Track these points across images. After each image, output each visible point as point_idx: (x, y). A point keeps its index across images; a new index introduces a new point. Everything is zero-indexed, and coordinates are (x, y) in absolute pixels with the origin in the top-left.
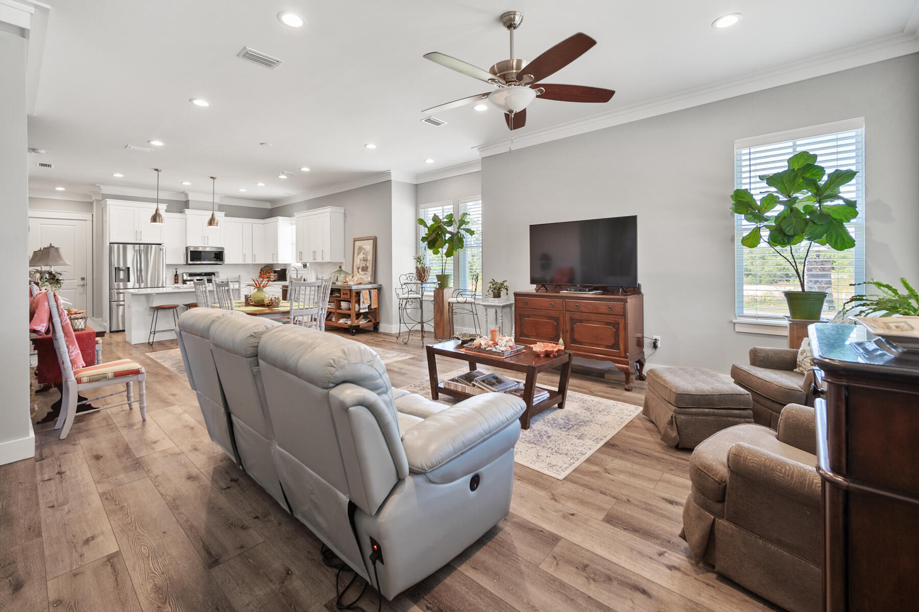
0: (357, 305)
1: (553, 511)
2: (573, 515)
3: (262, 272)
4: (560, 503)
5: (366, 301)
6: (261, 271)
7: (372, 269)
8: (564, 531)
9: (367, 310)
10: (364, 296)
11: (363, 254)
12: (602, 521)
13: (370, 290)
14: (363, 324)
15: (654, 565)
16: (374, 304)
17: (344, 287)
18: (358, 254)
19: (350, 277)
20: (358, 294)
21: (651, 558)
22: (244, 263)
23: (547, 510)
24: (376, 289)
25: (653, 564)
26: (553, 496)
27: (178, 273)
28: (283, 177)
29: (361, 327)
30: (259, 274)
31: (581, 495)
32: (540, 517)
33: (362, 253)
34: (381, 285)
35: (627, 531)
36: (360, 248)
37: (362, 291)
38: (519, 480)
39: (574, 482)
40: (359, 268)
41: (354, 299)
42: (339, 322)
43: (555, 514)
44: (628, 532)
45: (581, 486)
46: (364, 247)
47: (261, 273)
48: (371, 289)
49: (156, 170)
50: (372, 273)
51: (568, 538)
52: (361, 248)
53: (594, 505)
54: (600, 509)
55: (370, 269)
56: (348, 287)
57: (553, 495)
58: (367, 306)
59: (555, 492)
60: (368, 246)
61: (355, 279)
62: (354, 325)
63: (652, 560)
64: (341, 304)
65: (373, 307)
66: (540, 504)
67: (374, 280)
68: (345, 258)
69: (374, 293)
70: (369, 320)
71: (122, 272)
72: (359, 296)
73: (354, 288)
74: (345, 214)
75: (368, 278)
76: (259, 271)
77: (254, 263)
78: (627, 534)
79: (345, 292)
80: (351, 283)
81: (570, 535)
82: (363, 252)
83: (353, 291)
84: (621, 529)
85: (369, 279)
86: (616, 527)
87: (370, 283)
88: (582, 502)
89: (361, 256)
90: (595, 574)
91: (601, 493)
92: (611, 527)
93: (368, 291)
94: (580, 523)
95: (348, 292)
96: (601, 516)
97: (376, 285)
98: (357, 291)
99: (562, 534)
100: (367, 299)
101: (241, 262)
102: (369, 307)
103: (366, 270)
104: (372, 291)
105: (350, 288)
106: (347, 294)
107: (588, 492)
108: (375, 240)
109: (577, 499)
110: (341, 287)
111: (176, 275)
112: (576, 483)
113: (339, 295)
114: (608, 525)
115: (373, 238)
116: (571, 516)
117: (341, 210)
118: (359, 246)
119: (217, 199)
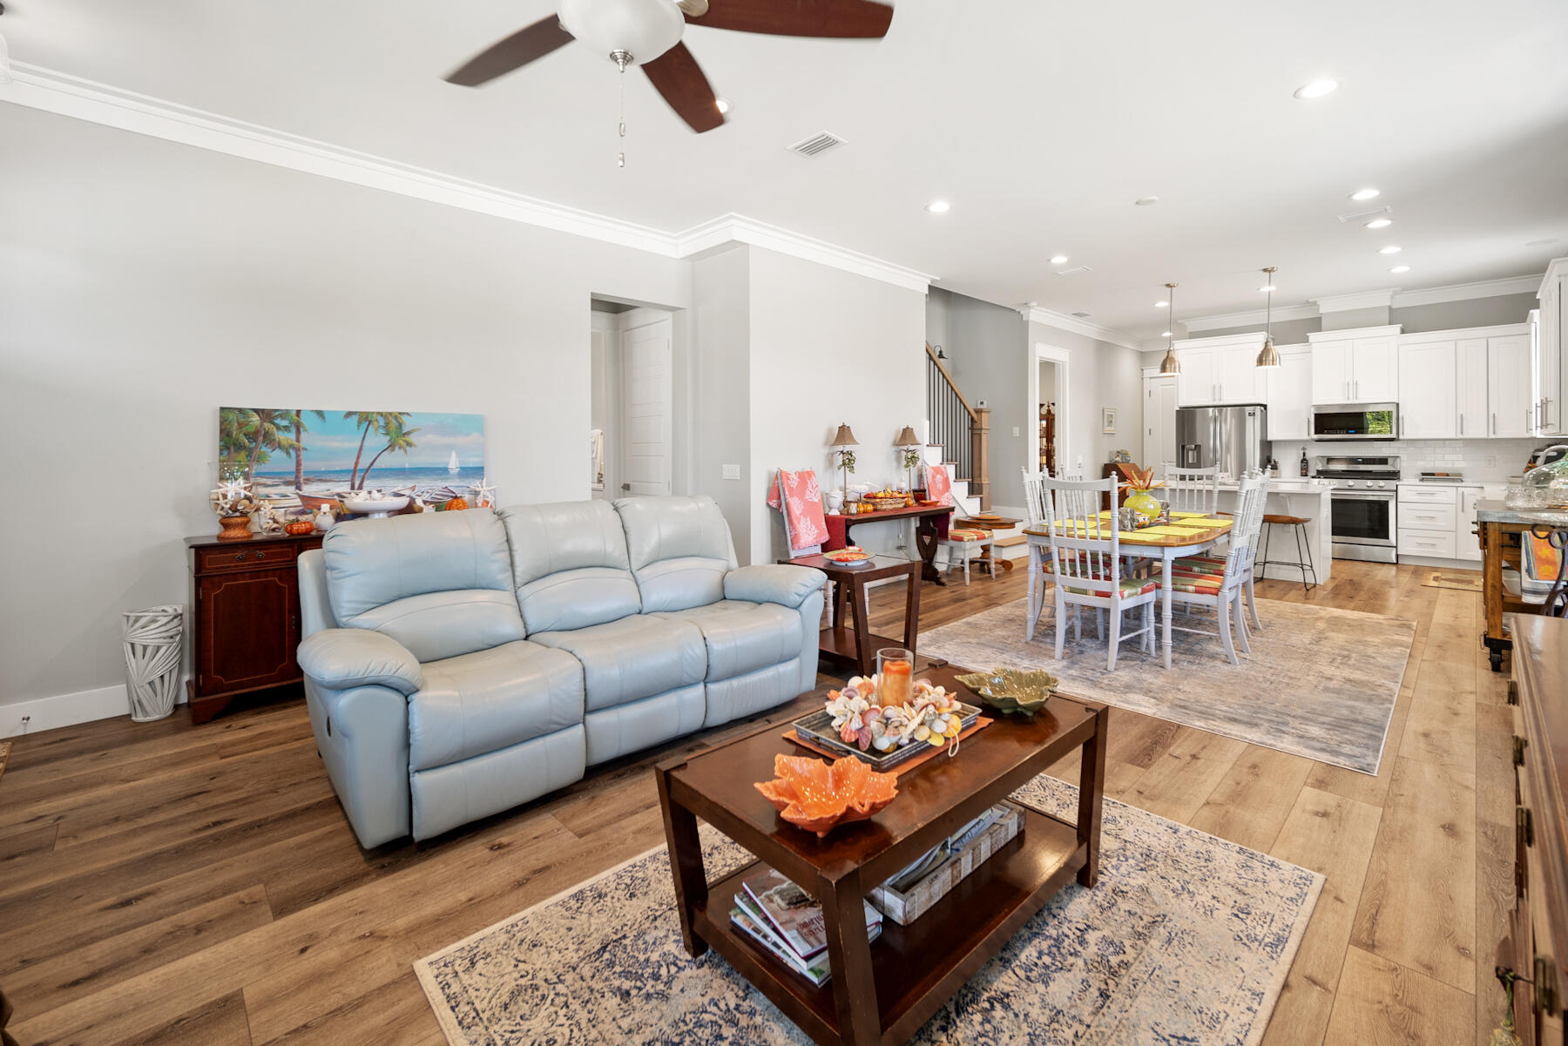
1: (342, 925)
2: (303, 951)
4: (352, 941)
8: (285, 926)
12: (242, 989)
15: (75, 1024)
21: (89, 1028)
23: (351, 918)
25: (80, 1022)
26: (378, 937)
27: (1307, 457)
31: (337, 983)
32: (346, 905)
35: (173, 1022)
38: (471, 899)
39: (386, 986)
43: (332, 927)
44: (169, 1022)
45: (364, 997)
49: (1168, 285)
51: (265, 928)
53: (287, 996)
54: (270, 1000)
57: (383, 938)
59: (386, 944)
63: (86, 1026)
66: (373, 913)
71: (1190, 452)
77: (1493, 436)
78: (170, 1018)
81: (268, 932)
84: (188, 1012)
86: (203, 1007)
88: (317, 977)
90: (174, 938)
91: (305, 1026)
92: (213, 999)
94: (276, 952)
96: (250, 995)
99: (281, 922)
101: (1452, 435)
107: (334, 1000)
109: (333, 972)
111: (1304, 461)
112: (380, 989)
114: (220, 996)
116: (301, 947)
119: (1383, 300)
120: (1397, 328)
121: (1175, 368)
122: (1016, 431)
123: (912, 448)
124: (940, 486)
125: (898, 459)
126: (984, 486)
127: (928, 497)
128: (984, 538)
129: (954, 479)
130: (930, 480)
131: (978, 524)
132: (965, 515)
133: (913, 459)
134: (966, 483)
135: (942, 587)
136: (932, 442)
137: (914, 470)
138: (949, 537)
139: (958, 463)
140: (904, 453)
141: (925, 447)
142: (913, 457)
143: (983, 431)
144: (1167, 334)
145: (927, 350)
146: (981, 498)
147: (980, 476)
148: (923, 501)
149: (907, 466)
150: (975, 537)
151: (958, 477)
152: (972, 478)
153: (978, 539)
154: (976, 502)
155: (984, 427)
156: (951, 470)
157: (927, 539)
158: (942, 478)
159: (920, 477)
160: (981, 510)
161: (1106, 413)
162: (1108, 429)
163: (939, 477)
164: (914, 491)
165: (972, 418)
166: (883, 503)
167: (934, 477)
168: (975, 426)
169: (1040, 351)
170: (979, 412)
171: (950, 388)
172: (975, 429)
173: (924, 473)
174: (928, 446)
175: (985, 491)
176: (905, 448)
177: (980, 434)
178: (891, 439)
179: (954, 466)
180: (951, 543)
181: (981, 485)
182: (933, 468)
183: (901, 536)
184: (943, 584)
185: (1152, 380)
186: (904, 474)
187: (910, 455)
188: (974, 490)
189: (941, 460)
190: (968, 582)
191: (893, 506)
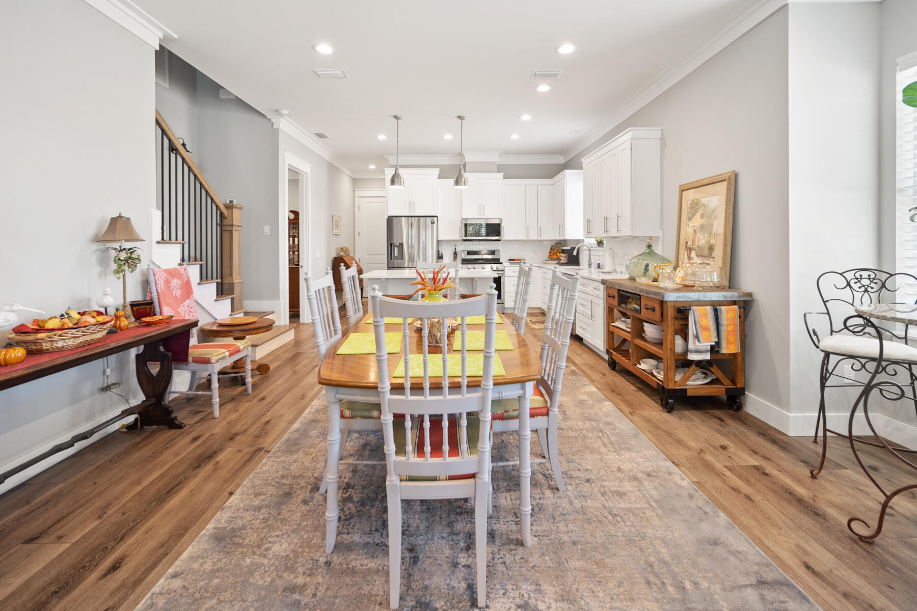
0: (679, 341)
3: (552, 251)
5: (706, 333)
6: (551, 249)
7: (725, 254)
9: (707, 357)
10: (701, 318)
11: (702, 216)
13: (716, 307)
14: (695, 388)
16: (728, 343)
17: (648, 292)
18: (690, 219)
19: (669, 270)
20: (682, 313)
22: (527, 239)
24: (734, 303)
27: (457, 251)
28: (543, 88)
29: (689, 393)
30: (548, 254)
33: (698, 215)
34: (750, 295)
36: (695, 206)
37: (693, 308)
40: (690, 250)
41: (671, 323)
42: (638, 366)
46: (704, 201)
47: (550, 252)
48: (721, 303)
49: (395, 117)
50: (724, 263)
52: (697, 204)
55: (718, 252)
56: (656, 294)
58: (706, 345)
60: (715, 199)
61: (680, 273)
62: (671, 386)
64: (645, 328)
65: (725, 349)
67: (731, 279)
68: (662, 228)
69: (729, 315)
70: (714, 377)
71: (396, 249)
72: (687, 319)
73: (671, 297)
74: (663, 141)
75: (713, 274)
76: (549, 250)
77: (539, 239)
79: (650, 304)
80: (665, 284)
82: (700, 212)
83: (669, 305)
85: (715, 278)
87: (718, 288)
89: (697, 221)
93: (709, 309)
95: (657, 307)
97: (736, 294)
98: (679, 305)
100: (707, 329)
101: (523, 238)
102: (714, 349)
103: (710, 255)
104: (723, 308)
105: (660, 298)
106: (653, 310)
108: (733, 182)
110: (641, 290)
111: (455, 253)
113: (639, 308)
115: (726, 177)
117: (654, 133)
118: (693, 201)
119: (494, 158)
120: (501, 175)
121: (401, 182)
122: (267, 230)
123: (127, 245)
124: (178, 293)
125: (103, 262)
126: (235, 286)
127: (157, 310)
128: (239, 351)
129: (198, 281)
130: (161, 285)
131: (230, 332)
132: (212, 320)
133: (131, 261)
134: (215, 284)
135: (179, 431)
136: (166, 237)
137: (133, 279)
138: (190, 359)
139: (204, 262)
140: (113, 253)
141: (155, 245)
142: (130, 258)
143: (234, 228)
144: (372, 167)
145: (157, 122)
146: (232, 299)
147: (231, 275)
148: (148, 319)
149: (117, 272)
150: (227, 354)
151: (204, 278)
152: (222, 279)
153: (230, 355)
154: (226, 303)
155: (235, 223)
156: (194, 272)
157: (154, 369)
158: (180, 282)
159: (146, 284)
160: (233, 310)
161: (335, 219)
162: (336, 231)
163: (176, 282)
164: (133, 305)
165: (222, 214)
166: (56, 338)
167: (167, 282)
168: (226, 222)
169: (288, 159)
170: (230, 206)
171: (192, 177)
172: (225, 226)
173: (152, 279)
174: (158, 242)
175: (237, 290)
176: (117, 245)
177: (231, 232)
178: (91, 231)
179: (198, 267)
180: (193, 366)
181: (232, 285)
182: (166, 271)
183: (108, 371)
184: (180, 427)
185: (360, 198)
186: (115, 283)
187: (123, 255)
188: (223, 291)
189: (179, 261)
190: (217, 413)
191: (82, 339)
